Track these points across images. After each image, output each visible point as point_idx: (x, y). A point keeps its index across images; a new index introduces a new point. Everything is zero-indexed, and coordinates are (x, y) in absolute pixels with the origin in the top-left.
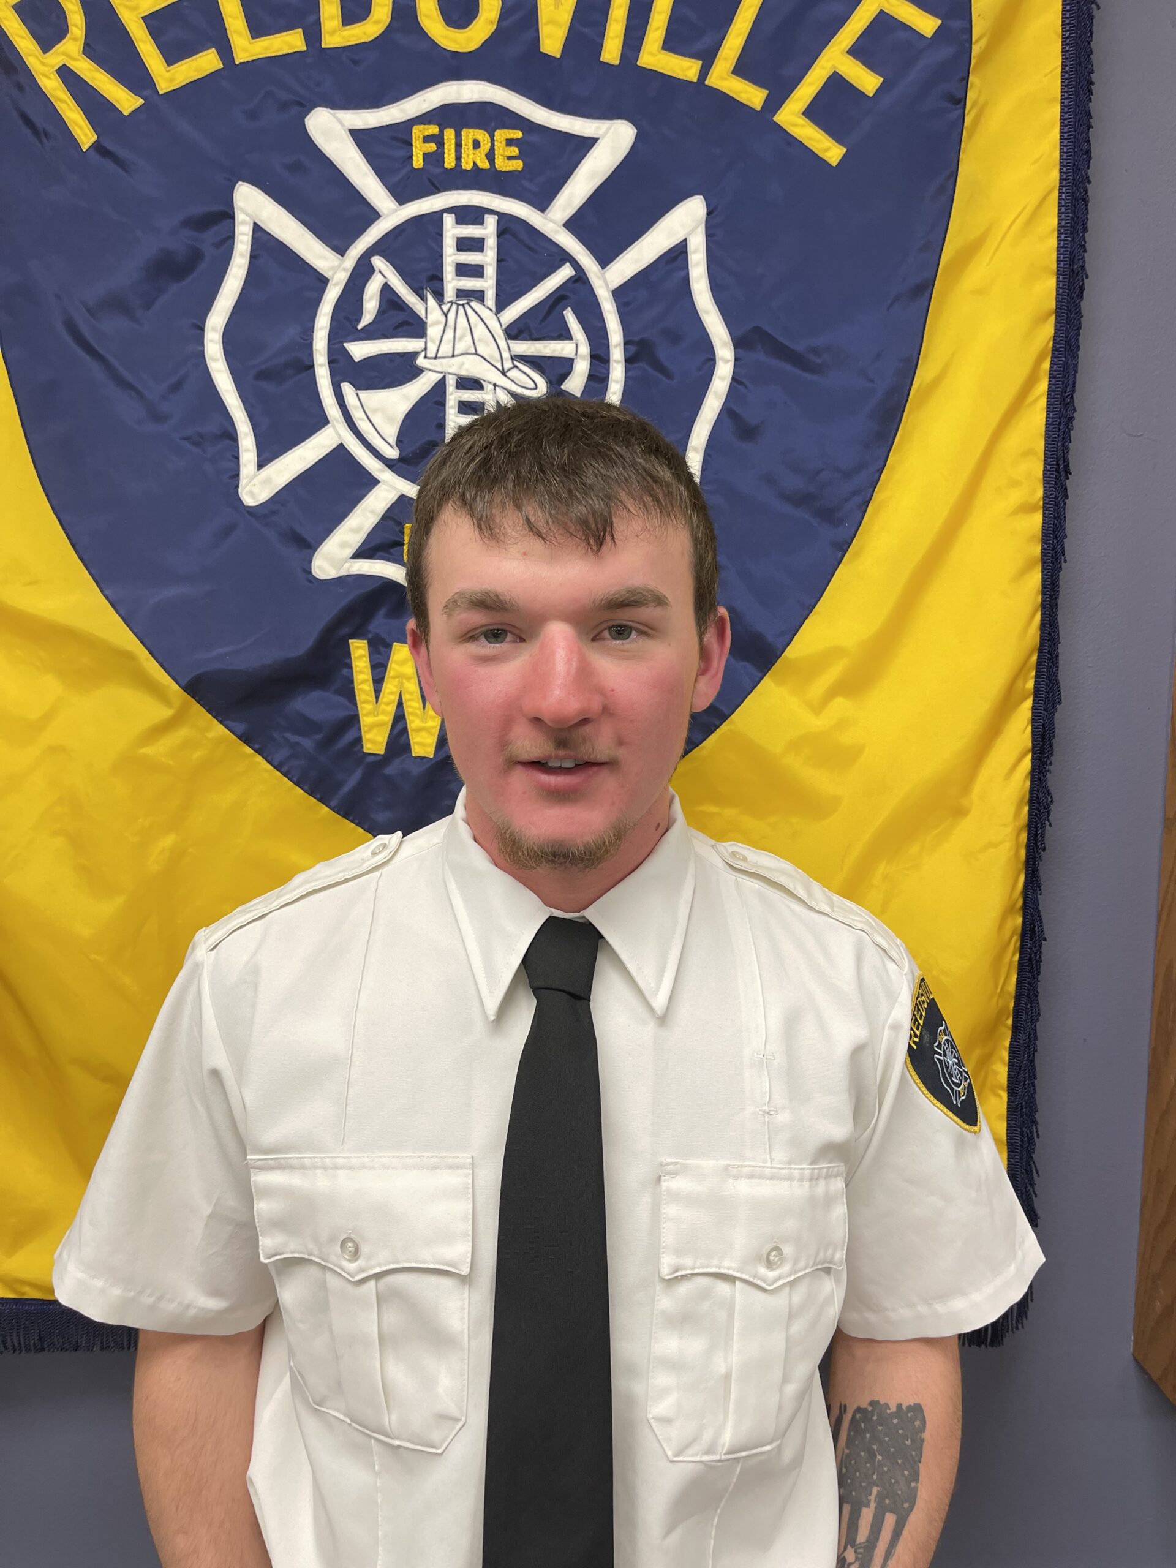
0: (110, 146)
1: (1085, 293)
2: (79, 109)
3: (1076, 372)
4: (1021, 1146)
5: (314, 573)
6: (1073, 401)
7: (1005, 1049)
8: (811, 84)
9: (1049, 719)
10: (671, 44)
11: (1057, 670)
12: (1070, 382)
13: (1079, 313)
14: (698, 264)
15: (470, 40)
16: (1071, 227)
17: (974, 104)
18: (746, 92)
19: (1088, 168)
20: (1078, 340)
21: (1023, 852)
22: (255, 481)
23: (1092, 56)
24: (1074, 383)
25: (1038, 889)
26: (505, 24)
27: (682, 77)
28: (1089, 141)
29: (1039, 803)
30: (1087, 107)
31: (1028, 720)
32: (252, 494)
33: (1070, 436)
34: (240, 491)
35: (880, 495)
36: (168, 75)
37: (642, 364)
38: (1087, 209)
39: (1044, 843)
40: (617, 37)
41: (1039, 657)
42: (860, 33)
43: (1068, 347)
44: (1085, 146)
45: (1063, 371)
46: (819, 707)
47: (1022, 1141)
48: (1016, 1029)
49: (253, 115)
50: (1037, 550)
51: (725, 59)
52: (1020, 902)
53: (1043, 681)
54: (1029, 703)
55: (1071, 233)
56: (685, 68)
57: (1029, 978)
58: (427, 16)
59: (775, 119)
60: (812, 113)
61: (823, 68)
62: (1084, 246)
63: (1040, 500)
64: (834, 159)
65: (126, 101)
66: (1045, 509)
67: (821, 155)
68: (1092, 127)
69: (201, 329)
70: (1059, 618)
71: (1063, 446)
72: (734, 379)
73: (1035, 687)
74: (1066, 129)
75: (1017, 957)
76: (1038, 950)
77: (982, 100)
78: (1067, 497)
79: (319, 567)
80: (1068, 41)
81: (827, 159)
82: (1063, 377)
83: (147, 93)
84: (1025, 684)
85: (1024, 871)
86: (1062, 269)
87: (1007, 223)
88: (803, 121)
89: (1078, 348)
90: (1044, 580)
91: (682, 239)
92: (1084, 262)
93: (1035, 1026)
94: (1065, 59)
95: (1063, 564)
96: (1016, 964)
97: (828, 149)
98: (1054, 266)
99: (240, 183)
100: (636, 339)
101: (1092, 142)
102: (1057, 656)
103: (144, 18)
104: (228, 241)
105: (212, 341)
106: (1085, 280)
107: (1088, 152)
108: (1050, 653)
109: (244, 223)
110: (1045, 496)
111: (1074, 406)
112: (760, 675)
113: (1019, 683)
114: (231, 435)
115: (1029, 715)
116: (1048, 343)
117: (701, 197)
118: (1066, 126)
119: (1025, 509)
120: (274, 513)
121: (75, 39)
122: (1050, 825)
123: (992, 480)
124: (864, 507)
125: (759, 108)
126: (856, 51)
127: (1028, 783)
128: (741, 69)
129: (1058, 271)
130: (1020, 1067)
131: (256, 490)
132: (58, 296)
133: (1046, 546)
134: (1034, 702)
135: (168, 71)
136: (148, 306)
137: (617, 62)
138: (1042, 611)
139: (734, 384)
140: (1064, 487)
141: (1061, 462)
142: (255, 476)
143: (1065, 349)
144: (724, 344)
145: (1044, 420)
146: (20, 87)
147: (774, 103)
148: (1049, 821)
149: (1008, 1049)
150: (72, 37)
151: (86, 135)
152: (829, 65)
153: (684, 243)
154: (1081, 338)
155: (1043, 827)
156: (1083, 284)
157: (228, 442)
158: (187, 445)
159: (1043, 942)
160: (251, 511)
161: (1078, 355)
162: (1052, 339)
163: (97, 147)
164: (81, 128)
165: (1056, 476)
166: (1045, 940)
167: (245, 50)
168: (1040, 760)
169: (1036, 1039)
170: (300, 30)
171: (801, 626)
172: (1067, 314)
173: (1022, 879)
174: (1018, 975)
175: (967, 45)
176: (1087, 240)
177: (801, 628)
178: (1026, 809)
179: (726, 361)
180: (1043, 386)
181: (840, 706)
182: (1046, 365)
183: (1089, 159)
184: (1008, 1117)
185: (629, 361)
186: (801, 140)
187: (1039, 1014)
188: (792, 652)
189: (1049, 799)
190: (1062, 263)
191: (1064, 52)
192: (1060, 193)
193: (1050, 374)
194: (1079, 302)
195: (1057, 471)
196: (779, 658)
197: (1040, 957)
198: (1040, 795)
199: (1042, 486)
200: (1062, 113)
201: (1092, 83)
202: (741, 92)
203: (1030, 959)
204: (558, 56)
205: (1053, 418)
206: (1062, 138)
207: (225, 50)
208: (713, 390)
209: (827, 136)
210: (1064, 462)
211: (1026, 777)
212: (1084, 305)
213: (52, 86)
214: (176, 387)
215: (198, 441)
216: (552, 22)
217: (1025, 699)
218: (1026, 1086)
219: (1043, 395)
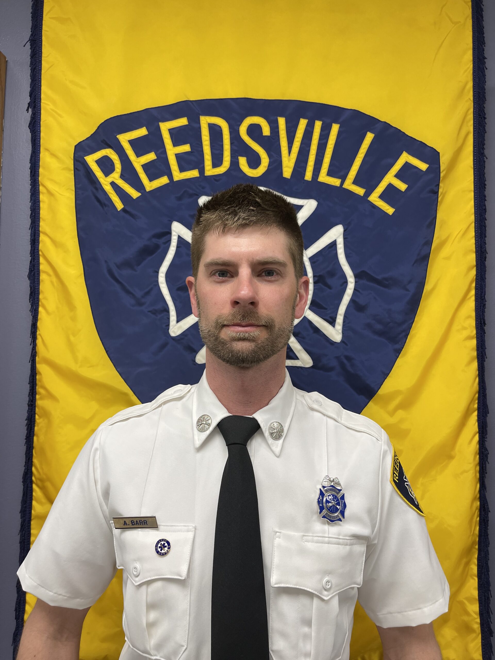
0: (128, 209)
1: (487, 259)
2: (117, 196)
3: (485, 287)
4: (485, 601)
5: (196, 361)
6: (485, 298)
7: (476, 559)
8: (381, 187)
9: (484, 420)
10: (330, 173)
11: (486, 400)
12: (483, 291)
13: (485, 267)
14: (340, 248)
15: (258, 173)
16: (480, 235)
17: (442, 193)
18: (358, 190)
19: (485, 214)
20: (485, 276)
21: (478, 475)
22: (176, 327)
23: (485, 175)
24: (485, 291)
25: (485, 490)
26: (270, 167)
27: (334, 185)
28: (485, 205)
29: (483, 454)
30: (484, 194)
31: (476, 420)
32: (174, 332)
33: (485, 311)
34: (170, 331)
35: (412, 332)
36: (149, 185)
37: (320, 284)
38: (485, 229)
39: (486, 471)
40: (310, 171)
41: (479, 395)
42: (398, 170)
43: (482, 278)
44: (484, 207)
45: (480, 287)
46: (392, 414)
47: (485, 599)
48: (480, 550)
49: (179, 199)
50: (475, 354)
51: (350, 179)
52: (478, 496)
53: (481, 405)
54: (476, 413)
55: (480, 238)
56: (336, 182)
57: (484, 528)
58: (243, 165)
59: (369, 199)
60: (382, 197)
61: (386, 182)
62: (485, 243)
63: (474, 335)
64: (390, 213)
65: (135, 194)
66: (477, 338)
67: (386, 211)
68: (486, 200)
69: (157, 272)
70: (486, 379)
71: (482, 314)
72: (355, 289)
73: (478, 407)
74: (476, 201)
75: (478, 519)
76: (487, 516)
77: (444, 192)
78: (485, 333)
79: (199, 359)
80: (476, 170)
81: (387, 212)
82: (480, 289)
83: (142, 191)
84: (474, 405)
85: (479, 482)
86: (477, 251)
87: (455, 235)
88: (379, 200)
89: (486, 279)
90: (478, 365)
91: (334, 240)
92: (486, 248)
93: (488, 549)
94: (474, 176)
95: (486, 359)
96: (478, 522)
97: (388, 209)
98: (474, 250)
99: (174, 222)
100: (317, 275)
101: (486, 206)
102: (486, 395)
103: (142, 166)
104: (169, 241)
105: (161, 277)
106: (487, 254)
107: (485, 209)
108: (483, 393)
109: (175, 235)
110: (477, 333)
111: (485, 300)
112: (368, 401)
113: (472, 405)
114: (167, 310)
115: (476, 418)
116: (474, 277)
117: (341, 225)
118: (476, 200)
119: (469, 338)
120: (182, 339)
121: (117, 173)
122: (488, 463)
123: (455, 327)
124: (407, 337)
125: (362, 195)
126: (398, 176)
127: (478, 446)
128: (356, 182)
129: (476, 251)
130: (483, 567)
131: (175, 331)
132: (106, 262)
133: (478, 352)
134: (478, 413)
135: (150, 184)
136: (139, 264)
137: (310, 180)
138: (479, 377)
139: (355, 291)
140: (484, 330)
141: (482, 320)
142: (175, 325)
143: (481, 279)
144: (351, 277)
145: (474, 305)
146: (96, 189)
147: (368, 193)
148: (487, 461)
149: (477, 559)
150: (117, 172)
151: (119, 205)
152: (388, 181)
153: (335, 241)
154: (486, 275)
155: (485, 464)
156: (486, 256)
157: (165, 313)
158: (149, 313)
159: (489, 513)
160: (174, 338)
161: (485, 281)
162: (475, 275)
163: (123, 210)
164: (118, 203)
165: (481, 325)
166: (490, 512)
167: (177, 176)
168: (482, 436)
169: (488, 555)
170: (197, 170)
171: (384, 381)
172: (480, 266)
173: (478, 486)
174: (479, 527)
175: (439, 173)
176: (486, 240)
177: (384, 383)
178: (478, 456)
179: (352, 283)
180: (473, 292)
181: (401, 413)
182: (474, 285)
183: (486, 212)
184: (478, 589)
185: (315, 283)
186: (378, 206)
187: (489, 544)
188: (380, 392)
189: (487, 453)
190: (477, 248)
191: (474, 174)
192: (475, 223)
193: (475, 288)
194: (485, 263)
195: (481, 323)
196: (376, 394)
197: (488, 519)
198: (483, 450)
199: (475, 329)
200: (475, 195)
201: (486, 185)
202: (356, 190)
203: (484, 520)
204: (289, 178)
205: (478, 304)
206: (475, 204)
207: (170, 176)
208: (347, 293)
209: (388, 205)
210: (483, 320)
211: (477, 443)
212: (487, 263)
213: (108, 188)
214: (148, 293)
215: (154, 312)
216: (287, 167)
217: (474, 411)
218: (486, 575)
219: (473, 296)
